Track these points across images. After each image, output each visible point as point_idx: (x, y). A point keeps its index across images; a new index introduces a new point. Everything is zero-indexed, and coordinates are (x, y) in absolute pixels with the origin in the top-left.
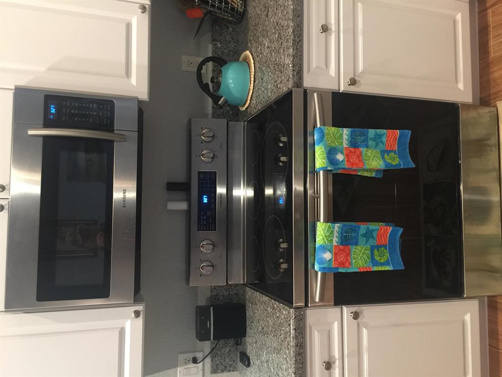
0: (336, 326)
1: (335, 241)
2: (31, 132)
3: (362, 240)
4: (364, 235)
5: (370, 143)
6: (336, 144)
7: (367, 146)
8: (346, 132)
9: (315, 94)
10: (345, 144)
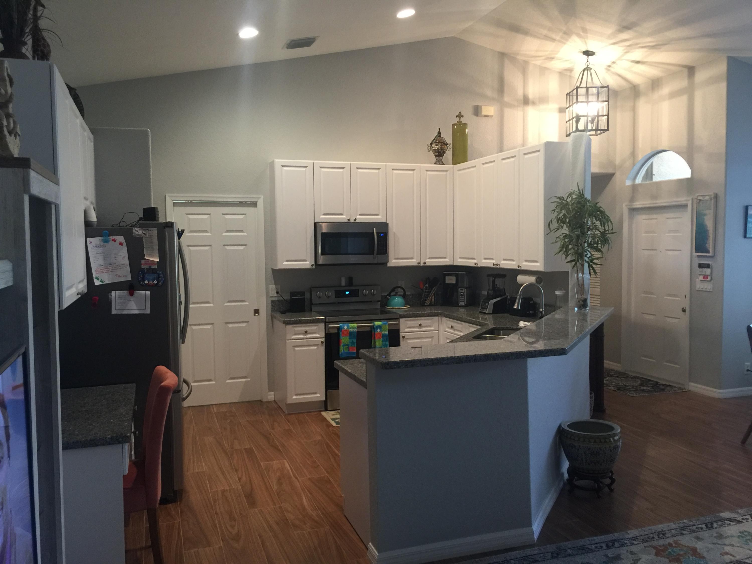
0: (317, 335)
1: (351, 330)
2: (374, 229)
3: (351, 341)
4: (353, 341)
5: (384, 342)
6: (383, 329)
7: (383, 341)
8: (387, 333)
9: (398, 322)
10: (383, 332)
